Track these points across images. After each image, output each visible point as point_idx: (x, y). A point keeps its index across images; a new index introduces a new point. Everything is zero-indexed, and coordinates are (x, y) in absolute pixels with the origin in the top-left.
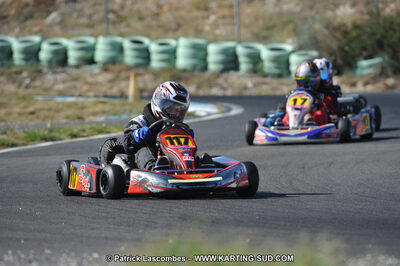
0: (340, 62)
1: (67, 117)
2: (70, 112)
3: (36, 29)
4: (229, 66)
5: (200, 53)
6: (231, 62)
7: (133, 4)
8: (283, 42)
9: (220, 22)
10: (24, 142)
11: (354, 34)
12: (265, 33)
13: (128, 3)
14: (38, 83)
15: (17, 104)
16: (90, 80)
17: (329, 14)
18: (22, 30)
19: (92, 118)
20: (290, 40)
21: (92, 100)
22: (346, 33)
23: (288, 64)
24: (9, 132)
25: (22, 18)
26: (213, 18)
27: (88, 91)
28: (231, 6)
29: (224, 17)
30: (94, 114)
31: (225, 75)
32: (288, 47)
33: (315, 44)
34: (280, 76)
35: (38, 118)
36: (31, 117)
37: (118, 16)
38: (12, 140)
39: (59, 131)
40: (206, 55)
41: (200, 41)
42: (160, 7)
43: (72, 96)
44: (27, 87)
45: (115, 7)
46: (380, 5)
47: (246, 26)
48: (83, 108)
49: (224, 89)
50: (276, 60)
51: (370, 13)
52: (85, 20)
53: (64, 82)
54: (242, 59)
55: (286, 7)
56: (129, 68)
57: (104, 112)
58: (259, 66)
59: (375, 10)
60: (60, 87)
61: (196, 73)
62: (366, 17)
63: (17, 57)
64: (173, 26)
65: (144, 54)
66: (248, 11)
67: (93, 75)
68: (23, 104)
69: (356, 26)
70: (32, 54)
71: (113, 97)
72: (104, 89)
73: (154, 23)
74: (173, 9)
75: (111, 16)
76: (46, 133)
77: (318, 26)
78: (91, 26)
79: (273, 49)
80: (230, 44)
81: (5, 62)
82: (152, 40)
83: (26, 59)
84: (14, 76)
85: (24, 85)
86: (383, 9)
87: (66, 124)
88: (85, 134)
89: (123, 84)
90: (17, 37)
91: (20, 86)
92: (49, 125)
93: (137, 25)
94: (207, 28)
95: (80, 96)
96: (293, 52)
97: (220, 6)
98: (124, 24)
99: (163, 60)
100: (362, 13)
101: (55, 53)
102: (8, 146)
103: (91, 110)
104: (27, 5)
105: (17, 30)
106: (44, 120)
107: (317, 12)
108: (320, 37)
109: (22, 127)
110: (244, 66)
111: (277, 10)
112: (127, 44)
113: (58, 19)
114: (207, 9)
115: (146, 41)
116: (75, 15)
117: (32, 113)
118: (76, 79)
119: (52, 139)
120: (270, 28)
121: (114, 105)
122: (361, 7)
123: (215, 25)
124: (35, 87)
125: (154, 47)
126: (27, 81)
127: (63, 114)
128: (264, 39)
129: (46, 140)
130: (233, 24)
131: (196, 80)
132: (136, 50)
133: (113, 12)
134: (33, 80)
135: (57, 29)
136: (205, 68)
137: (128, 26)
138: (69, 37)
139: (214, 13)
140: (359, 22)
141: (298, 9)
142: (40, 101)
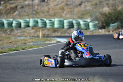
0: (104, 25)
1: (21, 44)
2: (22, 42)
3: (11, 17)
4: (70, 27)
5: (61, 23)
6: (71, 26)
7: (41, 8)
8: (87, 19)
9: (68, 13)
10: (8, 51)
11: (109, 16)
12: (81, 16)
13: (39, 8)
14: (12, 33)
15: (6, 40)
16: (28, 32)
17: (101, 10)
18: (7, 17)
19: (29, 44)
20: (89, 18)
21: (29, 38)
22: (106, 16)
23: (89, 26)
24: (3, 49)
25: (7, 13)
26: (65, 12)
27: (27, 35)
28: (71, 8)
29: (69, 12)
30: (30, 42)
31: (70, 30)
32: (89, 20)
33: (97, 19)
34: (86, 29)
35: (12, 44)
36: (10, 44)
37: (36, 12)
38: (4, 51)
39: (19, 48)
40: (63, 23)
41: (62, 19)
42: (49, 9)
43: (23, 37)
44: (9, 34)
45: (36, 9)
46: (117, 7)
47: (76, 14)
48: (26, 40)
49: (69, 34)
50: (85, 24)
51: (114, 9)
52: (26, 14)
53: (20, 33)
54: (75, 25)
55: (88, 8)
56: (40, 28)
57: (32, 42)
58: (80, 27)
59: (115, 9)
60: (19, 34)
61: (61, 29)
62: (113, 11)
63: (6, 25)
64: (53, 15)
65: (45, 24)
66: (76, 10)
67: (29, 30)
68: (8, 40)
69: (109, 13)
70: (10, 24)
71: (35, 37)
72: (33, 35)
73: (47, 14)
74: (53, 9)
75: (34, 12)
76: (15, 48)
77: (98, 14)
78: (28, 15)
79: (84, 21)
80: (71, 20)
81: (2, 27)
82: (47, 19)
83: (8, 26)
84: (5, 31)
85: (8, 34)
86: (118, 8)
87: (21, 46)
88: (26, 48)
89: (38, 33)
90: (5, 19)
91: (7, 34)
92: (16, 46)
93: (42, 15)
94: (64, 15)
95: (25, 37)
96: (90, 22)
97: (67, 8)
98: (38, 14)
99: (50, 25)
100: (111, 9)
101: (17, 24)
102: (3, 53)
103: (28, 41)
104: (8, 9)
105: (5, 17)
106: (14, 44)
107: (97, 10)
108: (98, 17)
109: (7, 47)
110: (75, 27)
111: (85, 9)
112: (39, 21)
113: (18, 14)
114: (63, 9)
115: (45, 20)
116: (23, 12)
117: (10, 42)
118: (24, 32)
119: (17, 50)
120: (83, 15)
121: (35, 39)
122: (111, 8)
123: (66, 14)
124: (11, 35)
125: (47, 21)
126: (9, 33)
127: (20, 43)
128: (81, 18)
129: (15, 51)
130: (71, 14)
131: (60, 31)
132: (42, 22)
133: (35, 11)
134: (11, 32)
135: (17, 16)
136: (63, 27)
137: (39, 15)
138: (21, 19)
139: (66, 11)
140: (110, 12)
141: (91, 9)
142: (13, 39)
